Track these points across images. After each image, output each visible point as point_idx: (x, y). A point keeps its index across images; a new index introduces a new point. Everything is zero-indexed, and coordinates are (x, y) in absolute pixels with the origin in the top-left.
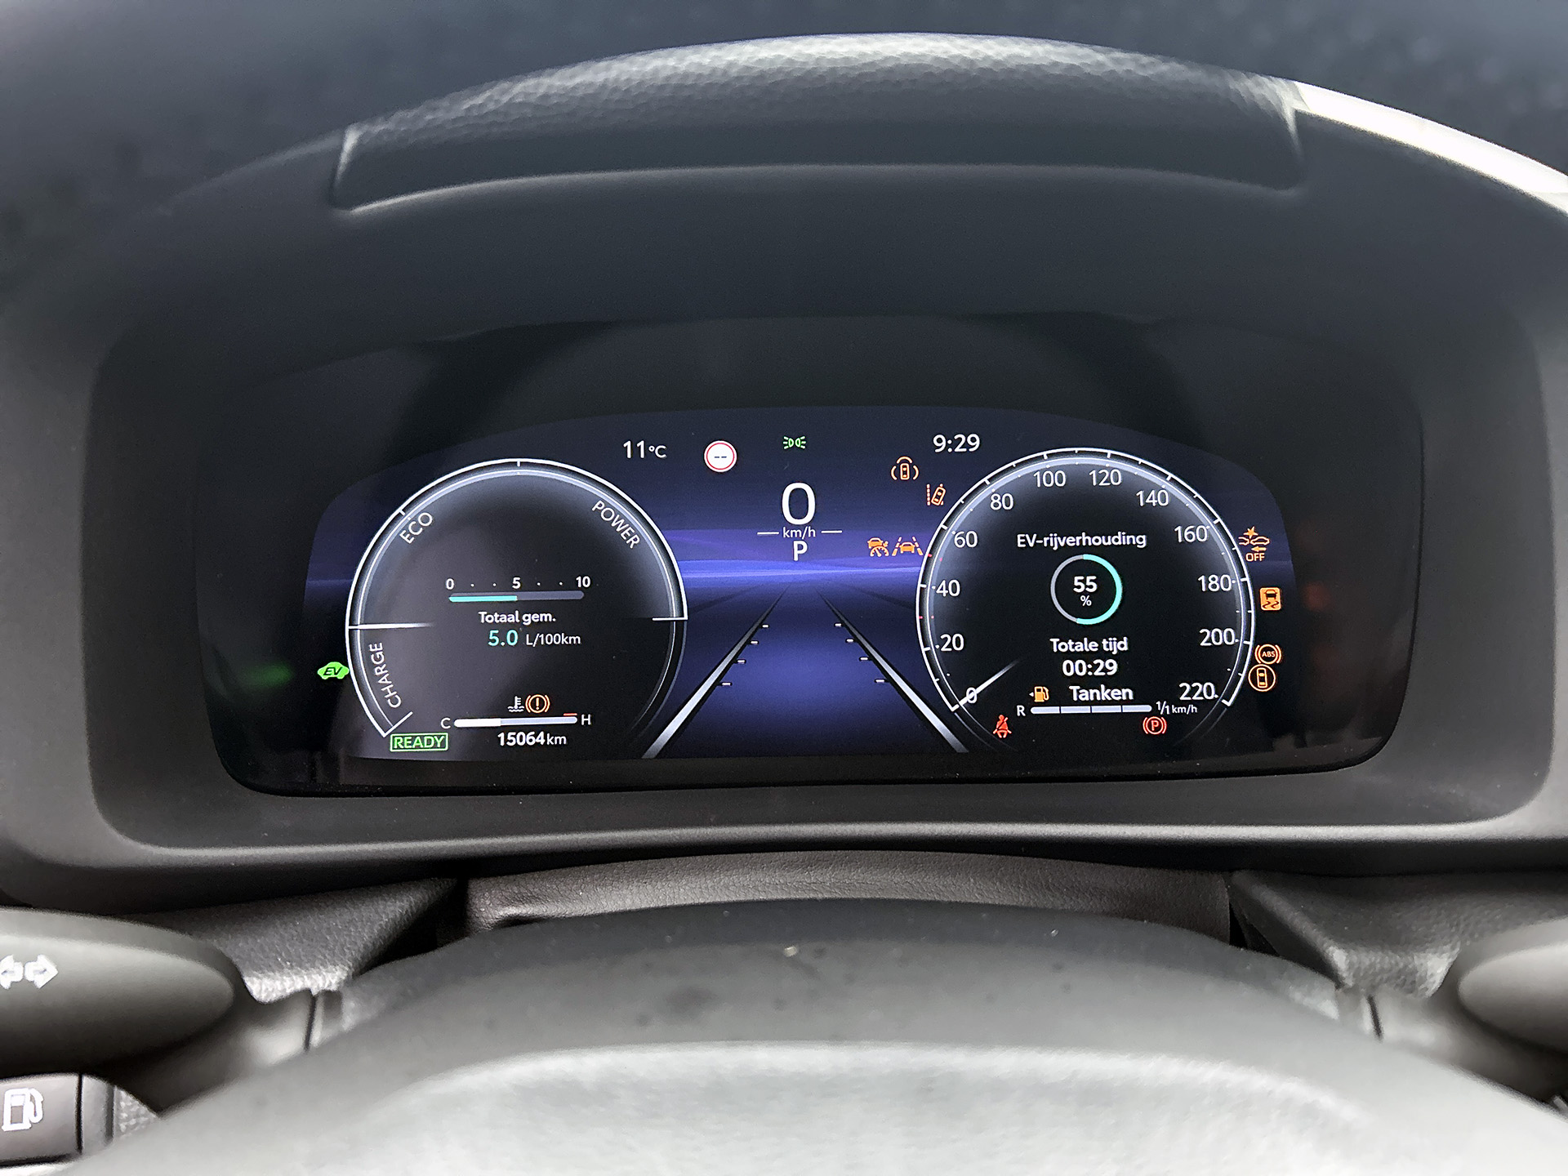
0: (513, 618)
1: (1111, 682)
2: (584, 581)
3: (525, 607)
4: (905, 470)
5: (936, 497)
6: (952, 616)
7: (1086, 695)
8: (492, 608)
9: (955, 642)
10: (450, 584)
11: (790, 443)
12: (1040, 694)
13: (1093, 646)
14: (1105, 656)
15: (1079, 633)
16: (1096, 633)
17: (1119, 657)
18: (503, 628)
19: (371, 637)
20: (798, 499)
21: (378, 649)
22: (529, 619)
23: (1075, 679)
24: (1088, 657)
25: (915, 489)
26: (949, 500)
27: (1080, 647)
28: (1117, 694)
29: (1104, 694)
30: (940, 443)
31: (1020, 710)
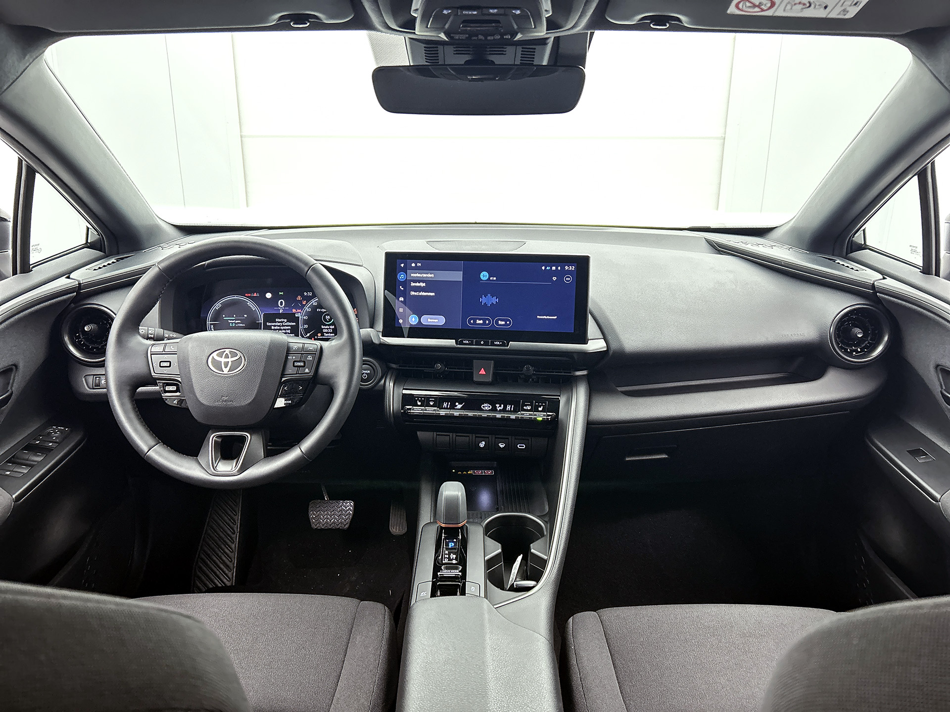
0: (234, 321)
1: (331, 333)
2: (245, 316)
3: (236, 320)
4: (299, 298)
5: (304, 303)
6: (305, 322)
7: (326, 335)
8: (230, 320)
9: (306, 326)
10: (224, 316)
11: (280, 293)
12: (319, 335)
13: (328, 327)
14: (330, 328)
15: (326, 325)
16: (329, 325)
17: (333, 329)
18: (232, 323)
19: (211, 324)
20: (281, 302)
21: (212, 326)
22: (236, 322)
23: (325, 332)
24: (327, 329)
25: (301, 302)
26: (306, 303)
27: (326, 327)
28: (332, 335)
29: (330, 335)
30: (305, 294)
31: (316, 337)
